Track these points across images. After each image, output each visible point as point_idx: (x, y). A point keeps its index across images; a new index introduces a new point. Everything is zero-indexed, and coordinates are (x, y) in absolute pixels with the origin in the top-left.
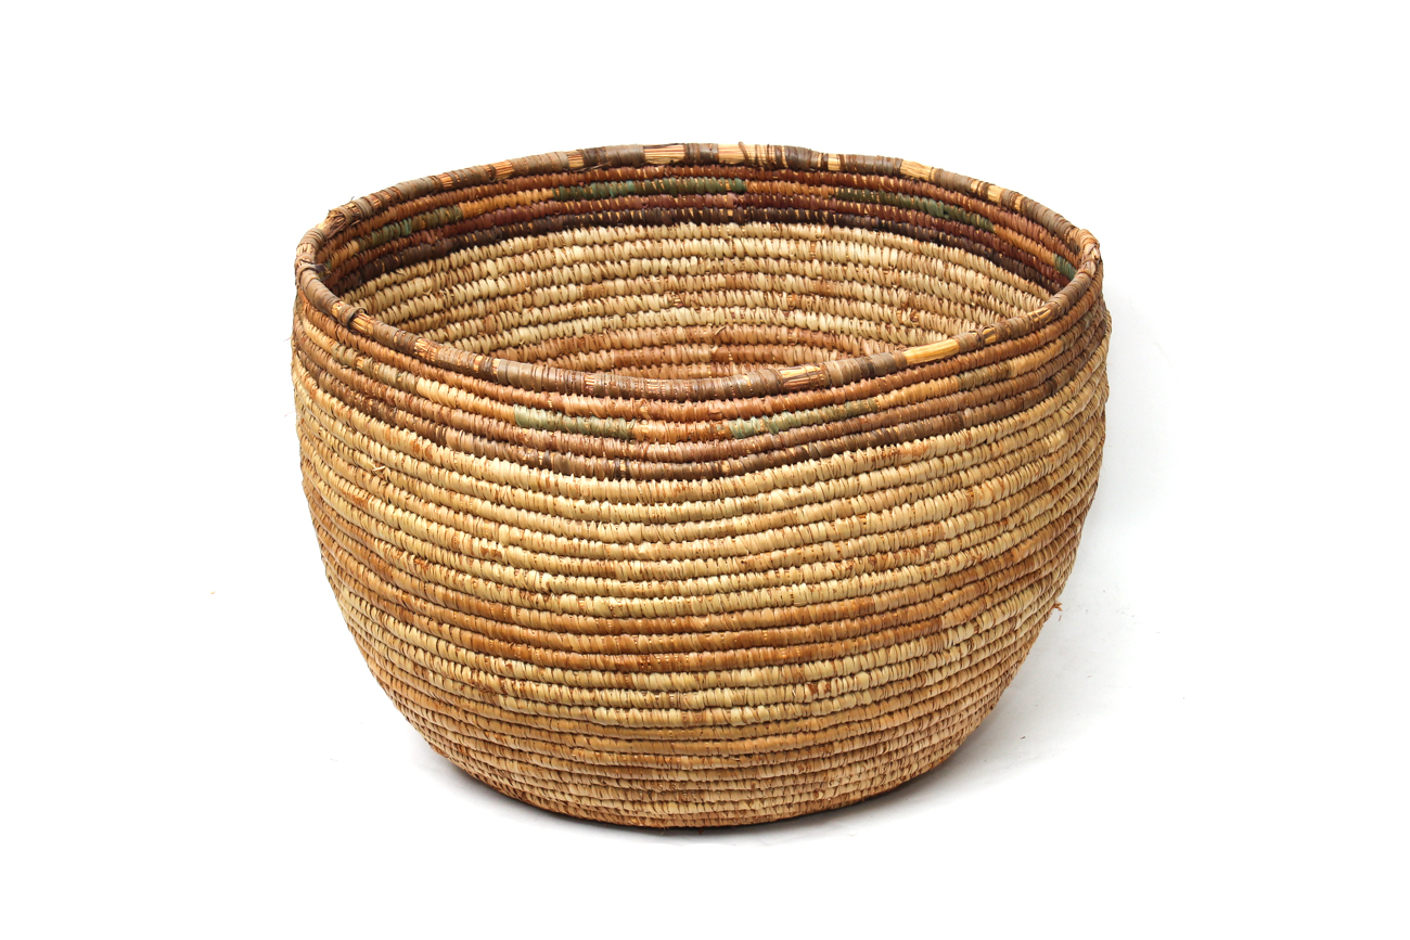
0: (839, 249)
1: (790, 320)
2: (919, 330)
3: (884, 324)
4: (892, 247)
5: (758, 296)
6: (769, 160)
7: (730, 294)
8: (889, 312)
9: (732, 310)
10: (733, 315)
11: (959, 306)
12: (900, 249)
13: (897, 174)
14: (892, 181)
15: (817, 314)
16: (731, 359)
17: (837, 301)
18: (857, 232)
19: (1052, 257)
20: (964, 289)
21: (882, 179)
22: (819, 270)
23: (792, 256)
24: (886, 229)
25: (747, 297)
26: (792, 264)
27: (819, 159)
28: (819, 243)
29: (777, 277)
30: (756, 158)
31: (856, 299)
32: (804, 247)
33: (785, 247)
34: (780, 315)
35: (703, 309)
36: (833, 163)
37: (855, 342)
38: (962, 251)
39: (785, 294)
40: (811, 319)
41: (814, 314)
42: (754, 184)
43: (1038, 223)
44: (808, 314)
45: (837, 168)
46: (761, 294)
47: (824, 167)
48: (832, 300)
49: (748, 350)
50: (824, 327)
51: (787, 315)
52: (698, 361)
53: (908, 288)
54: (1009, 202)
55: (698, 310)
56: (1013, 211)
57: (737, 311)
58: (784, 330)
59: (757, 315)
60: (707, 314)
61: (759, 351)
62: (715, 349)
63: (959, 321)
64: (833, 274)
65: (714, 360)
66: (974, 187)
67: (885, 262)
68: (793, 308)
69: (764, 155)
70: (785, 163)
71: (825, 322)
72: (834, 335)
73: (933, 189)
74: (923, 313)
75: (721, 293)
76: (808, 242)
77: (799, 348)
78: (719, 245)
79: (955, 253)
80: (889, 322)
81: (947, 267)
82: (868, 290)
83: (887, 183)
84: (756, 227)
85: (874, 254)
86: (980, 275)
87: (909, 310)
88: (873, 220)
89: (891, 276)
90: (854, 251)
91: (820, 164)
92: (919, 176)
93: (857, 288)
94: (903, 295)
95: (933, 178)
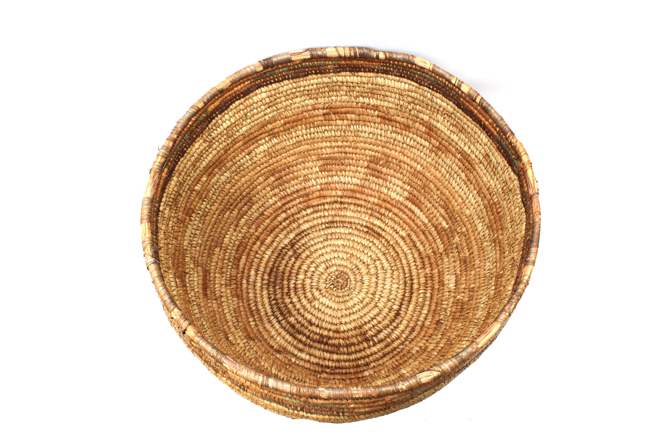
0: (380, 80)
1: (357, 101)
2: (415, 112)
3: (399, 106)
4: (406, 83)
5: (342, 93)
6: (350, 55)
7: (331, 93)
8: (402, 103)
9: (332, 98)
10: (332, 100)
11: (436, 110)
12: (409, 84)
13: (413, 64)
14: (409, 65)
15: (369, 98)
16: (331, 113)
17: (378, 96)
18: (390, 76)
19: (496, 133)
20: (440, 107)
21: (405, 64)
22: (371, 87)
23: (359, 83)
24: (404, 77)
25: (338, 94)
27: (375, 56)
28: (371, 78)
29: (351, 88)
30: (345, 55)
31: (387, 96)
32: (365, 80)
33: (355, 79)
34: (353, 99)
35: (319, 99)
36: (382, 56)
37: (386, 109)
38: (441, 95)
39: (355, 92)
40: (366, 100)
41: (367, 98)
42: (343, 62)
43: (488, 115)
44: (365, 98)
45: (383, 59)
46: (344, 92)
47: (378, 57)
48: (376, 95)
49: (339, 110)
50: (372, 103)
51: (356, 99)
52: (318, 116)
53: (412, 97)
54: (473, 97)
55: (317, 99)
56: (475, 101)
58: (354, 103)
59: (343, 99)
60: (321, 100)
61: (343, 110)
62: (325, 110)
63: (435, 114)
64: (378, 88)
65: (324, 115)
66: (453, 82)
67: (402, 88)
68: (357, 96)
69: (348, 54)
70: (358, 56)
71: (373, 102)
73: (430, 73)
74: (418, 106)
75: (327, 93)
76: (367, 78)
77: (361, 109)
78: (326, 80)
79: (438, 95)
80: (401, 106)
81: (433, 98)
82: (393, 95)
83: (407, 65)
84: (343, 73)
85: (398, 85)
86: (449, 107)
87: (412, 104)
88: (398, 74)
89: (404, 93)
90: (388, 82)
91: (375, 57)
92: (424, 66)
93: (388, 94)
94: (410, 99)
95: (431, 69)
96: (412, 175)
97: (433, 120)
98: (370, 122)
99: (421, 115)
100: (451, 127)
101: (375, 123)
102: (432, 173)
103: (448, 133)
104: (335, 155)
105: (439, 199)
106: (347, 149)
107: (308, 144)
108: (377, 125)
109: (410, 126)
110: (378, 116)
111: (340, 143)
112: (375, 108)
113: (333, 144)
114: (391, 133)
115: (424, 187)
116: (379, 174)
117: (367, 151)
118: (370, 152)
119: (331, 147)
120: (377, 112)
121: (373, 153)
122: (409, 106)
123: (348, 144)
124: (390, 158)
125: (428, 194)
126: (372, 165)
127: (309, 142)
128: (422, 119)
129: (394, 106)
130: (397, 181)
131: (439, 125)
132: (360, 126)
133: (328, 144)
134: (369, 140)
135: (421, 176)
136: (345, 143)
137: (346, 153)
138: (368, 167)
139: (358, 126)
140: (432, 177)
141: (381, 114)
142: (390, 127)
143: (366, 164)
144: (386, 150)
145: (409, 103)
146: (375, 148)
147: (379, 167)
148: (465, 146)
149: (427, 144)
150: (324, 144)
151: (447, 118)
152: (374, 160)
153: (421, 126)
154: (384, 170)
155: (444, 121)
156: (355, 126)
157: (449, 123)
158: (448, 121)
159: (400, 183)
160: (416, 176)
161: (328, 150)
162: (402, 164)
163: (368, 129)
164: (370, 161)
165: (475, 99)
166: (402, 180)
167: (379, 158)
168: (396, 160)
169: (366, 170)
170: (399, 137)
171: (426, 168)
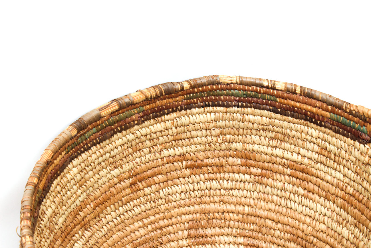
0: (185, 120)
1: (162, 156)
2: (226, 143)
3: (207, 145)
4: (210, 113)
5: (146, 150)
6: (156, 95)
7: (135, 155)
8: (211, 140)
9: (136, 161)
11: (249, 131)
12: (215, 112)
13: (218, 83)
14: (214, 87)
16: (138, 181)
17: (183, 141)
18: (193, 110)
19: (328, 114)
20: (253, 124)
21: (209, 87)
22: (175, 131)
23: (162, 129)
24: (209, 106)
25: (142, 153)
26: (163, 133)
27: (180, 87)
28: (175, 120)
29: (155, 140)
31: (193, 138)
32: (169, 124)
33: (159, 127)
34: (158, 155)
35: (124, 166)
36: (186, 86)
37: (194, 155)
38: (253, 109)
39: (159, 145)
40: (171, 152)
41: (172, 149)
42: (148, 106)
43: (315, 99)
45: (188, 88)
46: (148, 149)
47: (182, 88)
48: (180, 141)
49: (145, 174)
50: (178, 153)
51: (160, 154)
52: (124, 189)
53: (220, 127)
54: (292, 89)
56: (295, 93)
57: (138, 160)
58: (159, 160)
60: (126, 167)
61: (150, 172)
62: (131, 180)
63: (248, 136)
64: (182, 131)
65: (131, 185)
66: (265, 84)
67: (209, 120)
69: (154, 93)
70: (163, 93)
71: (179, 151)
72: (183, 155)
73: (237, 86)
74: (228, 136)
75: (130, 156)
76: (170, 121)
77: (167, 165)
78: (130, 137)
79: (249, 110)
80: (210, 143)
81: (243, 117)
82: (199, 133)
83: (212, 88)
84: (147, 123)
85: (203, 118)
86: (264, 118)
87: (221, 136)
88: (202, 104)
89: (211, 125)
90: (193, 119)
91: (180, 89)
92: (230, 82)
93: (194, 133)
94: (218, 131)
95: (238, 82)
96: (241, 222)
97: (248, 145)
98: (178, 179)
99: (234, 145)
100: (271, 142)
101: (184, 178)
102: (263, 208)
103: (269, 150)
104: (150, 235)
105: (282, 233)
106: (162, 223)
107: (119, 230)
108: (186, 179)
109: (224, 165)
110: (186, 168)
111: (152, 218)
112: (183, 157)
113: (145, 221)
114: (204, 182)
115: (260, 229)
116: (205, 239)
117: (183, 216)
118: (187, 216)
119: (145, 226)
120: (184, 163)
121: (191, 216)
122: (219, 139)
123: (162, 215)
124: (211, 214)
125: (268, 235)
126: (193, 232)
127: (120, 226)
128: (236, 149)
129: (203, 147)
130: (227, 239)
131: (256, 147)
132: (169, 188)
133: (141, 223)
134: (182, 202)
135: (252, 218)
136: (157, 216)
137: (161, 228)
138: (189, 237)
139: (166, 188)
140: (266, 212)
141: (189, 163)
142: (202, 176)
143: (186, 233)
144: (203, 206)
145: (218, 136)
146: (192, 208)
147: (201, 231)
148: (293, 155)
149: (247, 177)
150: (136, 225)
151: (264, 134)
152: (194, 225)
153: (235, 159)
154: (209, 232)
155: (261, 139)
156: (164, 190)
157: (267, 139)
158: (265, 138)
159: (231, 239)
160: (246, 221)
161: (142, 231)
162: (226, 215)
163: (178, 189)
164: (190, 228)
165: (295, 90)
166: (231, 235)
167: (198, 219)
168: (218, 212)
169: (188, 240)
170: (215, 184)
171: (255, 206)
